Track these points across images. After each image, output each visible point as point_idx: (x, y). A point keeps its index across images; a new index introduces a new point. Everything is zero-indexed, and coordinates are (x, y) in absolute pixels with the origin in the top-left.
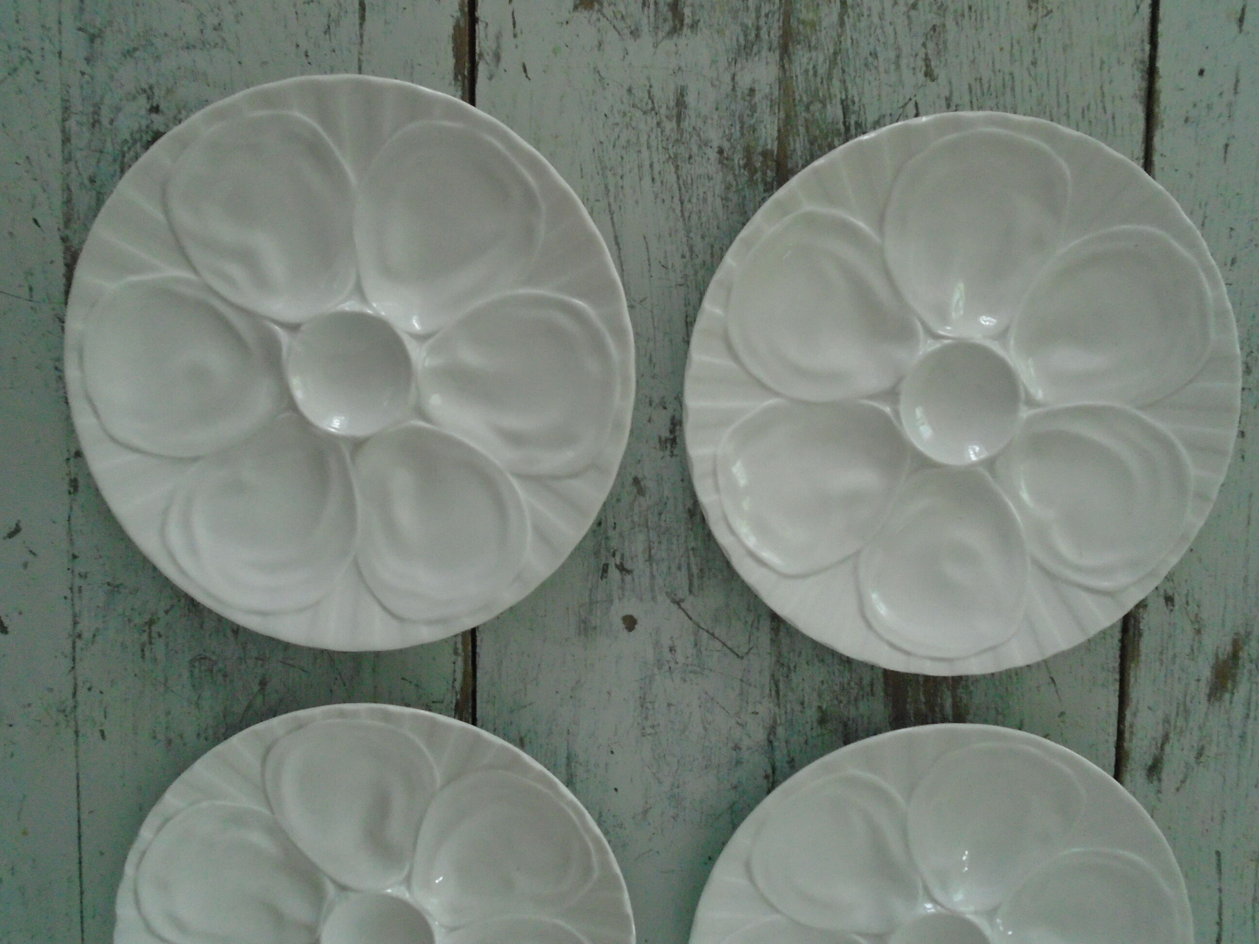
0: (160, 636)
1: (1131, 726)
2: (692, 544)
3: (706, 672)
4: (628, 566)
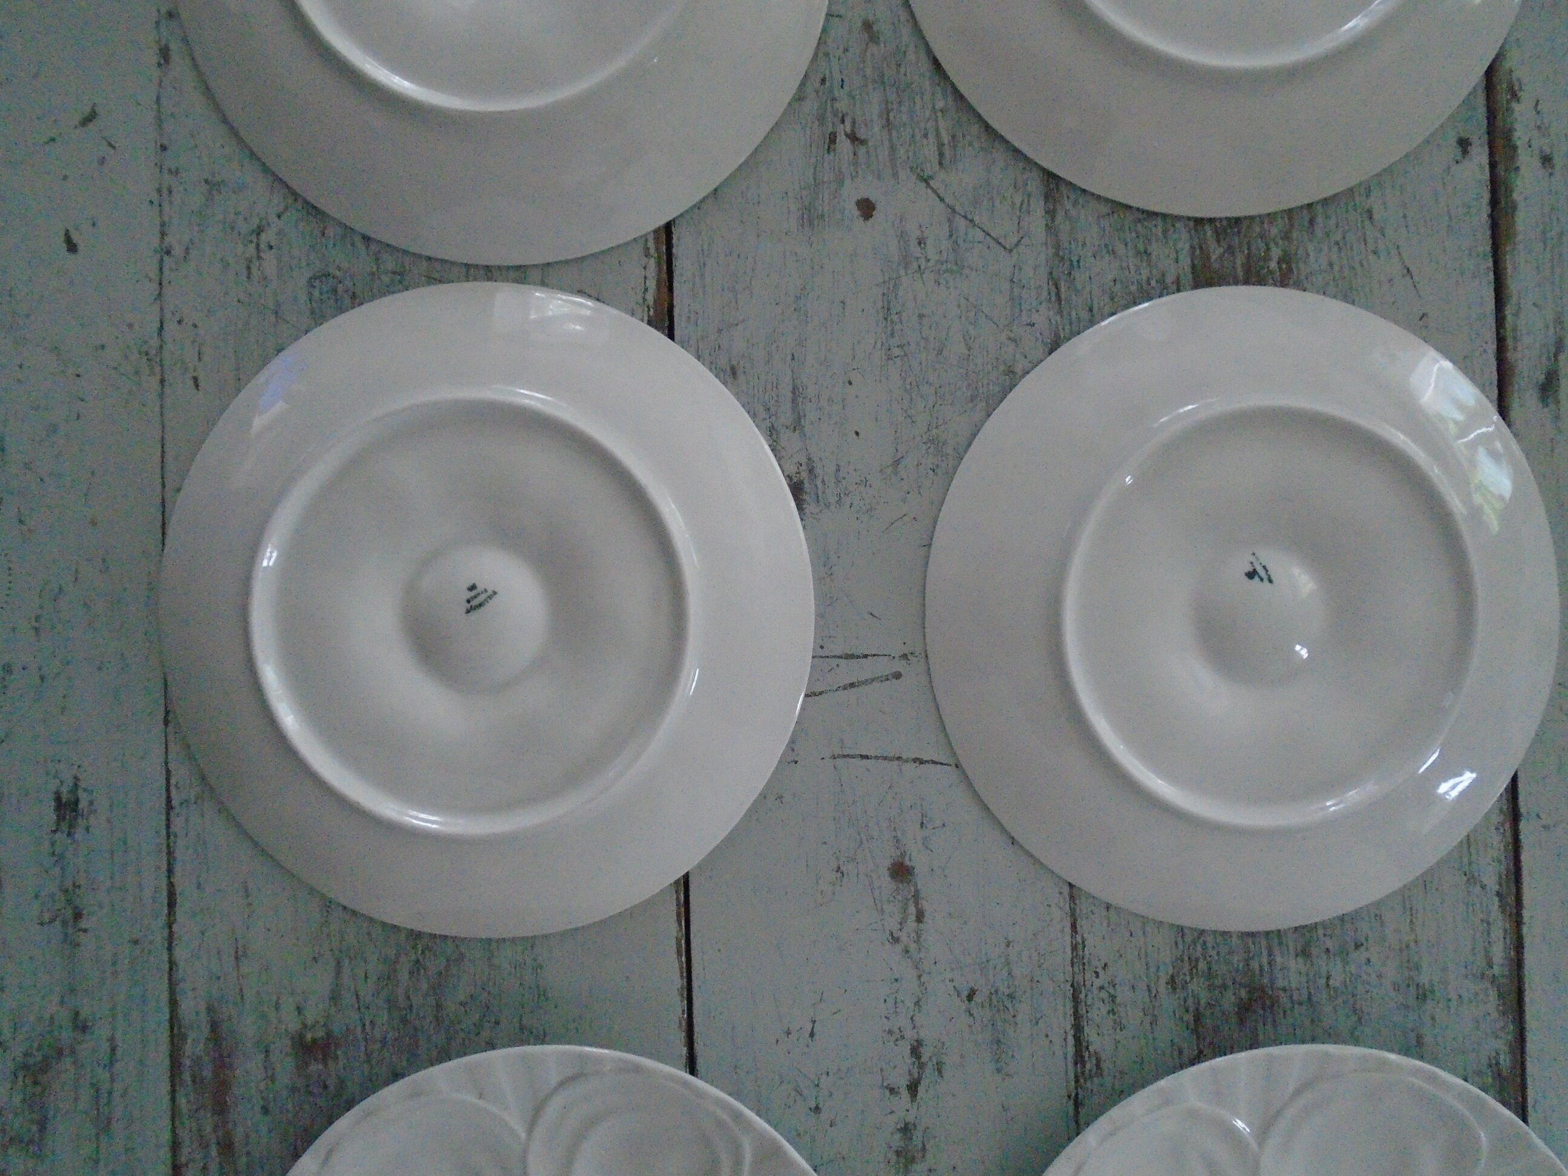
0: (271, 247)
1: (1515, 330)
2: (940, 104)
3: (966, 271)
4: (862, 134)
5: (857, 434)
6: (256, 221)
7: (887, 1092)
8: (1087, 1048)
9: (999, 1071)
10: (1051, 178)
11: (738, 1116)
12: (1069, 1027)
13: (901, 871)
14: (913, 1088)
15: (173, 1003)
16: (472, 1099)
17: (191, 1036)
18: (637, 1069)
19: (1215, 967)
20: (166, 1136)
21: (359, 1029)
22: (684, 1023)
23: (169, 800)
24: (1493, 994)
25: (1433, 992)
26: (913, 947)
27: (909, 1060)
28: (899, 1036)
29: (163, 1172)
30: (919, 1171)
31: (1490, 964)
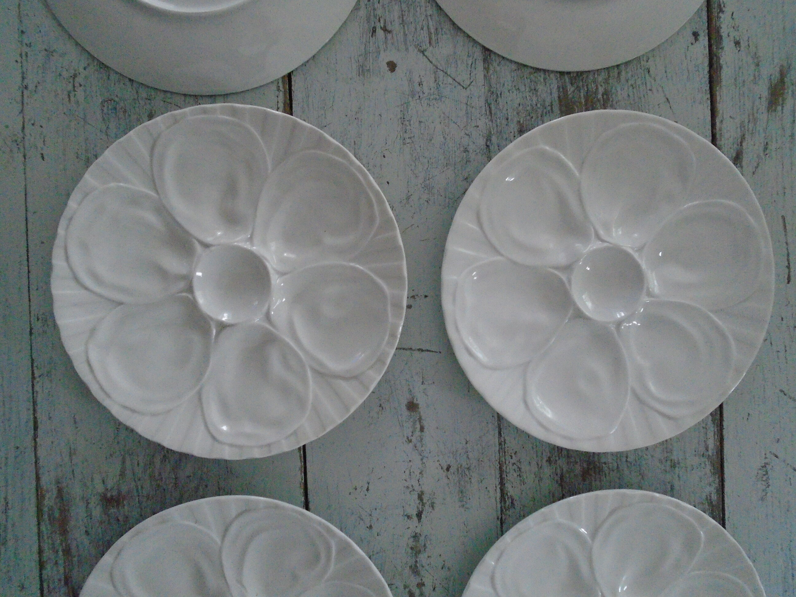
0: (81, 85)
1: (720, 130)
2: (429, 13)
3: (443, 99)
4: (389, 28)
5: (388, 183)
6: (72, 72)
7: (406, 518)
8: (507, 494)
9: (463, 506)
10: (486, 50)
11: (329, 530)
12: (498, 483)
13: (412, 406)
14: (419, 515)
15: (38, 479)
16: (193, 524)
17: (48, 496)
18: (277, 507)
20: (35, 548)
21: (135, 491)
22: (302, 485)
23: (33, 374)
24: (708, 463)
25: (679, 463)
26: (418, 445)
27: (418, 501)
28: (412, 490)
29: (34, 565)
30: (422, 557)
31: (707, 450)
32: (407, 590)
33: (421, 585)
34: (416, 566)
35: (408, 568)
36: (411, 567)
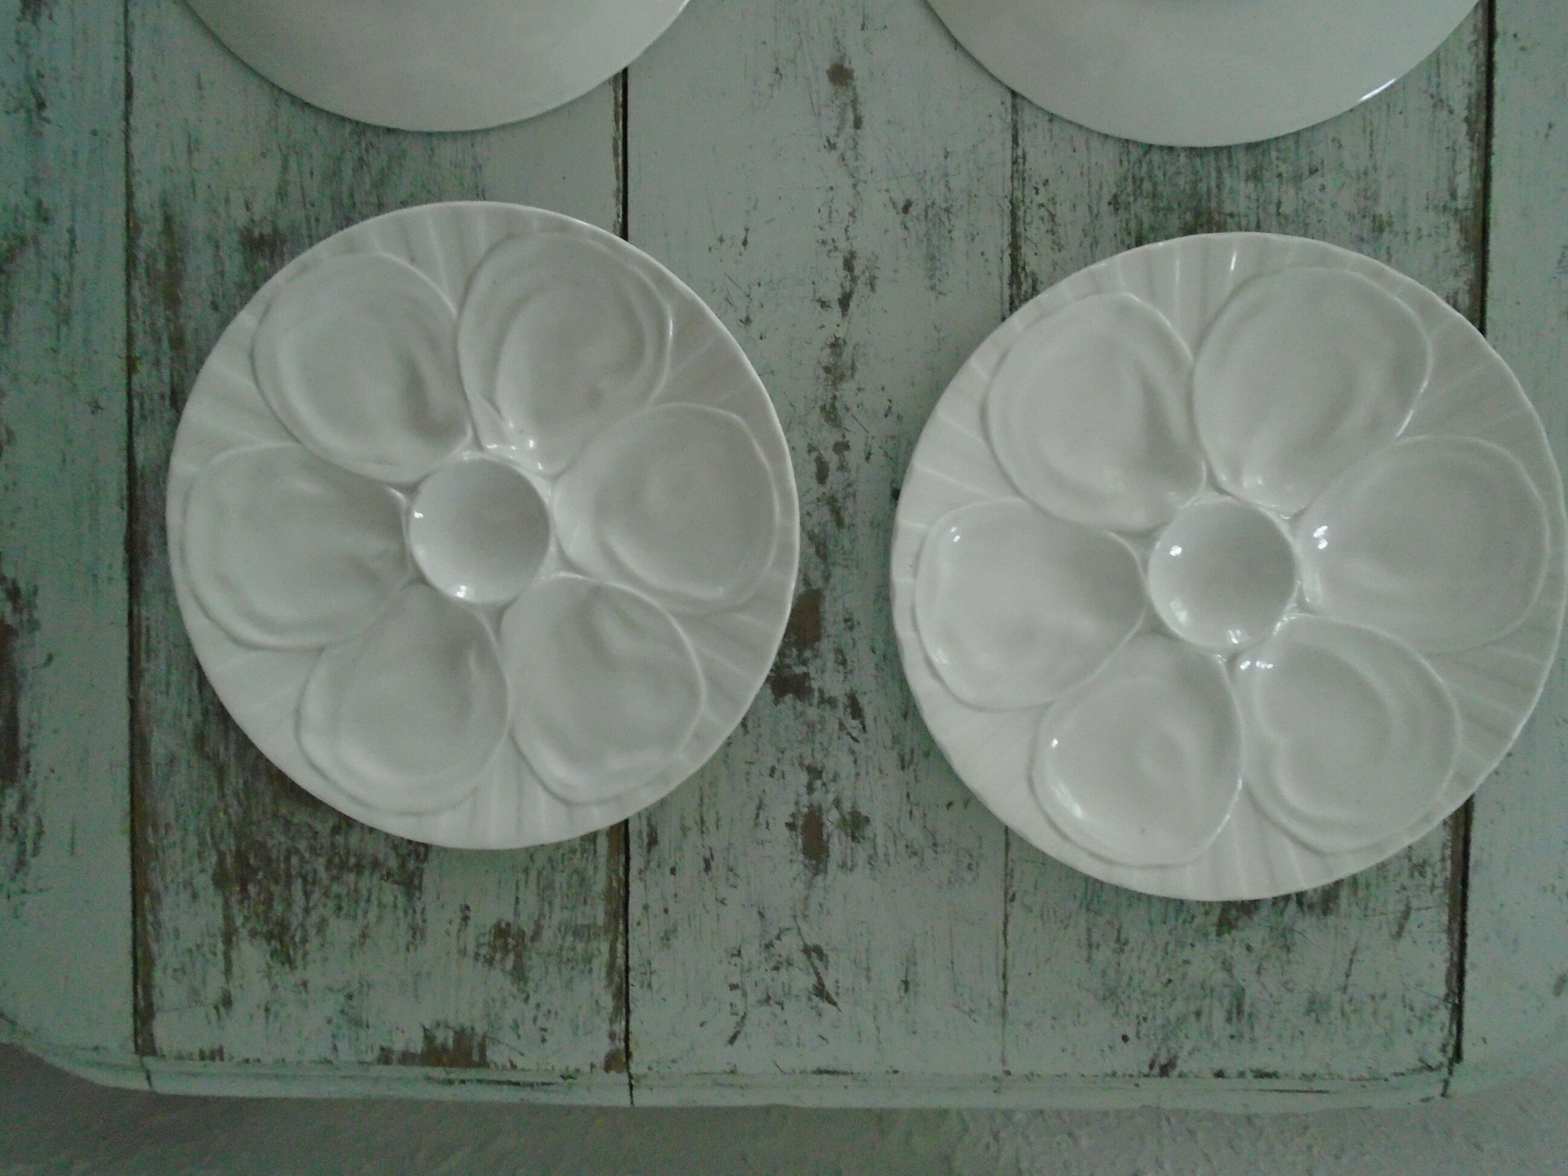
7: (818, 306)
8: (1024, 269)
9: (933, 288)
11: (661, 279)
12: (1006, 244)
13: (840, 75)
14: (845, 302)
15: (130, 196)
16: (402, 261)
17: (146, 229)
19: (1160, 188)
20: (121, 333)
21: (304, 226)
22: (618, 227)
24: (1455, 227)
25: (1390, 224)
26: (849, 154)
27: (843, 273)
28: (832, 248)
29: (116, 366)
30: (847, 389)
31: (1454, 196)
32: (814, 455)
33: (842, 447)
34: (833, 407)
35: (818, 410)
36: (823, 408)
